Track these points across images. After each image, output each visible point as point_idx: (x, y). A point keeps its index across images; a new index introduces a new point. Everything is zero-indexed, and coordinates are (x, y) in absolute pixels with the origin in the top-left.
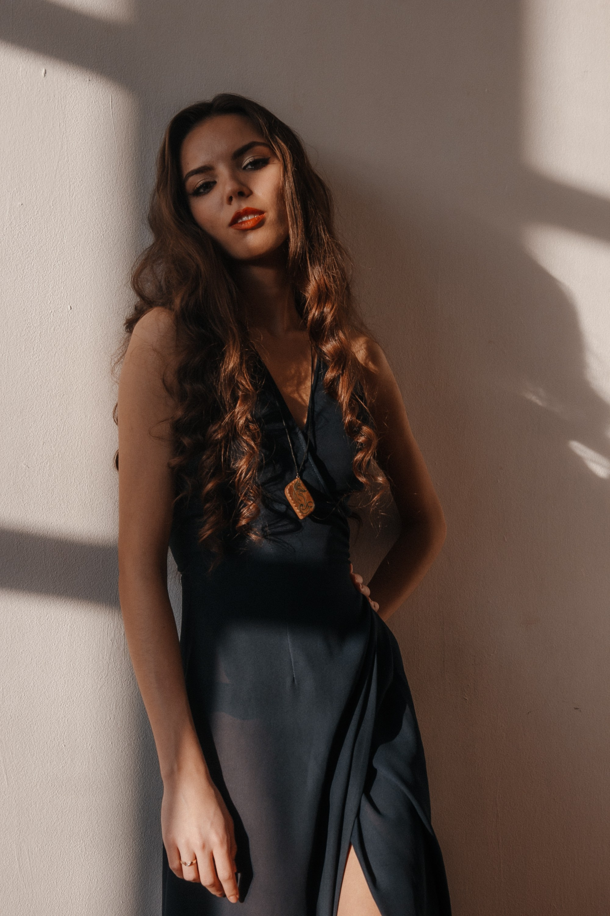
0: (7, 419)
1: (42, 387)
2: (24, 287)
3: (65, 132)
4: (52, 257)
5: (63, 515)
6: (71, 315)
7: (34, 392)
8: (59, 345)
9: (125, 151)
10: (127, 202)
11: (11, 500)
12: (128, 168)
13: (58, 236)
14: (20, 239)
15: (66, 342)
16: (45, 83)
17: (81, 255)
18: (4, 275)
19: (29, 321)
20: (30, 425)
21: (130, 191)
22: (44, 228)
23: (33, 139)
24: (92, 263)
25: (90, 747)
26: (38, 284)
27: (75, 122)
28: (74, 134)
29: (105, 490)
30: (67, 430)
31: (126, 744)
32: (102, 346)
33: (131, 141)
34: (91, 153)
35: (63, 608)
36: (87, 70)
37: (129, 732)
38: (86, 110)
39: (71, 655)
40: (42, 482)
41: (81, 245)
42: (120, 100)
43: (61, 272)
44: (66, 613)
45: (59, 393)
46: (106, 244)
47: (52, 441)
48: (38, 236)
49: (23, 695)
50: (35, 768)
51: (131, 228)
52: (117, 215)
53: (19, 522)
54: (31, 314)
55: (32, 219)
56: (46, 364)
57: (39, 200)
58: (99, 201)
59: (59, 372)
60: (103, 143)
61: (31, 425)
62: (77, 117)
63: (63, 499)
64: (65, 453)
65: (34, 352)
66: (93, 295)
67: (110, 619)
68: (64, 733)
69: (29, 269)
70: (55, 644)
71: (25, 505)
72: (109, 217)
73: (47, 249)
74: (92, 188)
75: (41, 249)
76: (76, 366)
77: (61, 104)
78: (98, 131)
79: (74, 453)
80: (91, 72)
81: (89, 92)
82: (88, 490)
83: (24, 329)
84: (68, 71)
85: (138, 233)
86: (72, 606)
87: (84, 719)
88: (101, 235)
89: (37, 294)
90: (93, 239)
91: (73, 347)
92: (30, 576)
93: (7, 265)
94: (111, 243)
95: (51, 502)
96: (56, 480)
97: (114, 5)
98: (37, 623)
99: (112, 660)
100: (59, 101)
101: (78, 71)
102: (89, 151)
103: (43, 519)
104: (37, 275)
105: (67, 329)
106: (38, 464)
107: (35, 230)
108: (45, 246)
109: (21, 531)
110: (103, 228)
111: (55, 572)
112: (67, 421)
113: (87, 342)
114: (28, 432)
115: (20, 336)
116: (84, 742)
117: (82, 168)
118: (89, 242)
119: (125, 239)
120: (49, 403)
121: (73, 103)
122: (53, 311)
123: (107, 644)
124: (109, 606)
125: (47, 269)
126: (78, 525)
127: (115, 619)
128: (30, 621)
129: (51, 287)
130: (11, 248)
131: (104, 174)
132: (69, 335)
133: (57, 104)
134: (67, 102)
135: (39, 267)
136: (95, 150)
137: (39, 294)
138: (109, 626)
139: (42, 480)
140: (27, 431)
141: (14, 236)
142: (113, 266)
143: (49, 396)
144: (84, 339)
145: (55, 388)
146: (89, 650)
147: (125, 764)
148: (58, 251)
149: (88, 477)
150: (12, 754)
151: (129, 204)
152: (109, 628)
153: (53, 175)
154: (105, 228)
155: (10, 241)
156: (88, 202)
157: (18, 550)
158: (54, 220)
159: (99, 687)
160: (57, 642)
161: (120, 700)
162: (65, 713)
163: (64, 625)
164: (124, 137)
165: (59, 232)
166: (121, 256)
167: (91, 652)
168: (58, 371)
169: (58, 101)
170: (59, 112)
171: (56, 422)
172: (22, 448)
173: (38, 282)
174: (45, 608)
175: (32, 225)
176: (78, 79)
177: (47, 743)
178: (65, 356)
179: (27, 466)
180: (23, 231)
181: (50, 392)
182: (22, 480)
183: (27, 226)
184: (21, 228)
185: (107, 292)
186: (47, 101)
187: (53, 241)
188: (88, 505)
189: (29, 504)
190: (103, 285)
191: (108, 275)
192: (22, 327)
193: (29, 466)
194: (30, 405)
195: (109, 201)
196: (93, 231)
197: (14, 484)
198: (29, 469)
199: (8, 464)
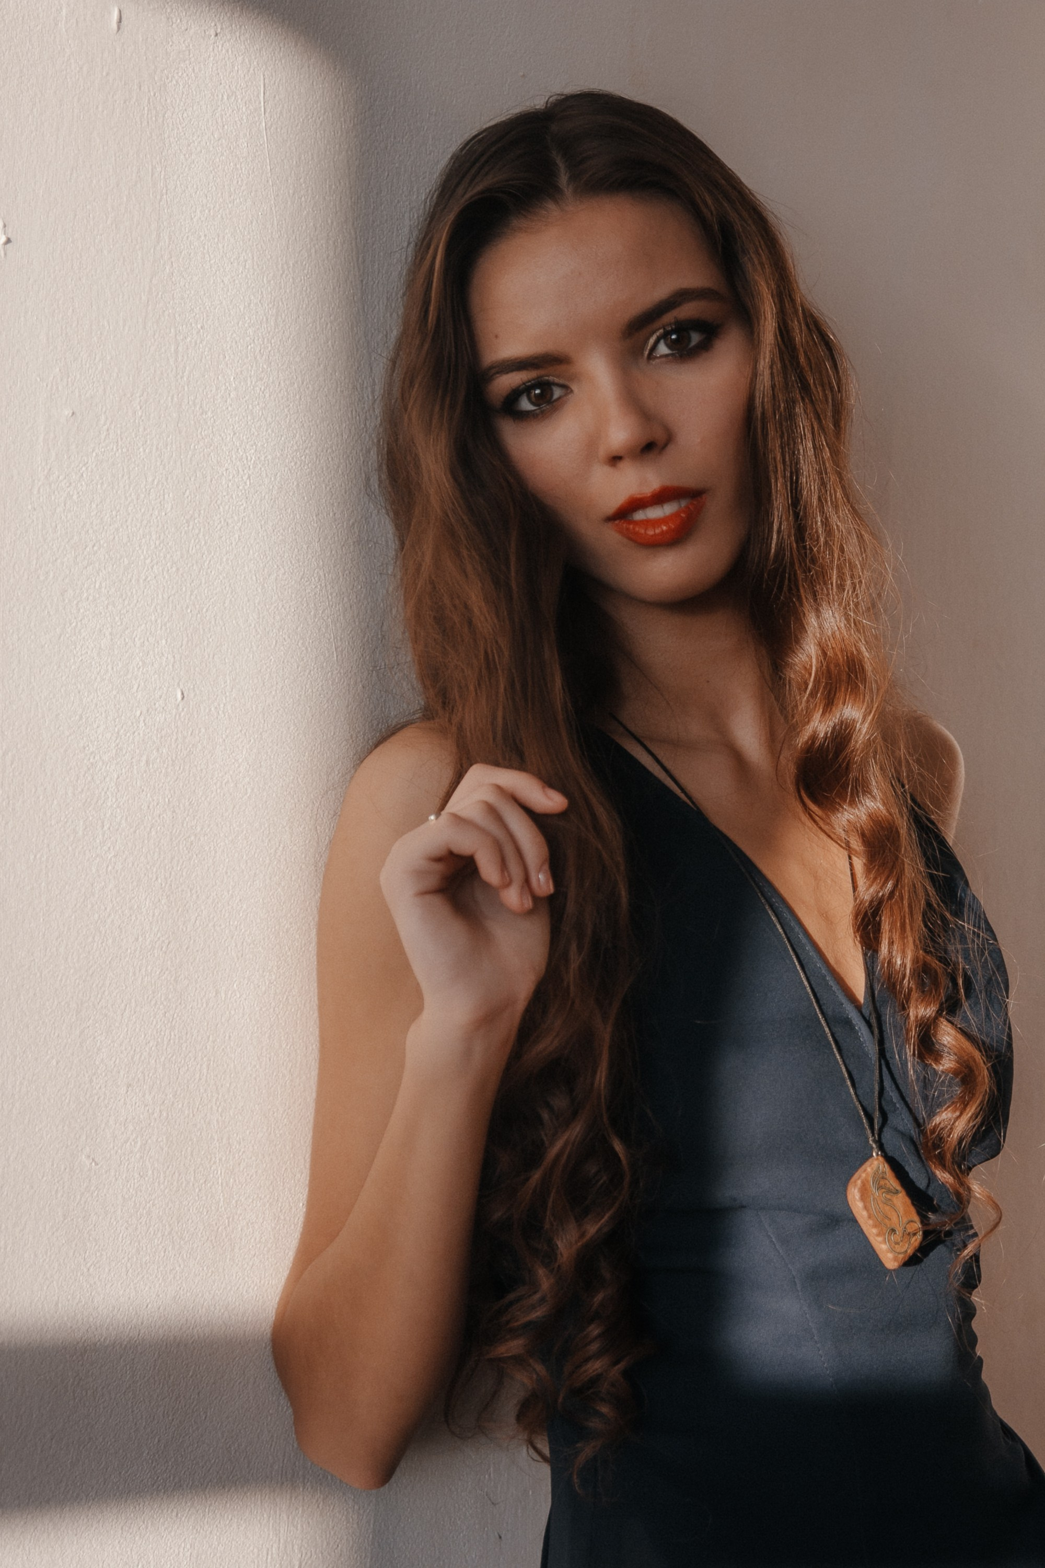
0: (47, 1037)
1: (123, 930)
2: (79, 654)
3: (164, 191)
4: (140, 557)
5: (172, 1276)
6: (182, 714)
7: (105, 950)
8: (158, 804)
9: (293, 231)
10: (299, 379)
11: (59, 1264)
12: (299, 279)
13: (152, 496)
14: (69, 516)
15: (172, 792)
16: (118, 50)
17: (203, 543)
18: (35, 625)
19: (91, 750)
20: (98, 1044)
22: (123, 476)
23: (94, 218)
24: (227, 560)
26: (112, 640)
27: (186, 160)
28: (183, 195)
29: (258, 1185)
30: (177, 1041)
32: (249, 790)
34: (220, 246)
38: (210, 123)
40: (126, 1196)
41: (202, 512)
42: (281, 87)
43: (160, 596)
44: (180, 1546)
45: (159, 938)
47: (146, 1078)
48: (108, 501)
51: (307, 451)
52: (277, 418)
53: (78, 1320)
54: (95, 726)
55: (94, 454)
56: (130, 865)
57: (111, 397)
58: (240, 383)
59: (159, 881)
61: (101, 1042)
62: (189, 145)
63: (170, 1233)
64: (173, 1103)
65: (103, 835)
66: (229, 650)
67: (271, 1533)
69: (91, 598)
71: (89, 1270)
72: (261, 426)
74: (225, 346)
75: (117, 537)
76: (195, 856)
77: (155, 108)
78: (235, 182)
79: (194, 1099)
80: (219, 10)
81: (214, 69)
82: (223, 1195)
83: (82, 775)
84: (169, 10)
88: (245, 478)
89: (110, 667)
90: (228, 494)
91: (187, 804)
92: (102, 1466)
94: (267, 497)
95: (144, 1249)
96: (156, 1184)
100: (151, 100)
101: (192, 7)
102: (216, 240)
103: (129, 1298)
104: (108, 614)
105: (174, 756)
106: (115, 1148)
107: (102, 484)
108: (125, 527)
109: (81, 1345)
111: (156, 1440)
112: (178, 1016)
114: (94, 1064)
115: (74, 794)
117: (202, 293)
118: (219, 502)
119: (295, 484)
120: (137, 972)
121: (182, 104)
122: (145, 712)
125: (129, 594)
127: (282, 1532)
129: (138, 643)
131: (249, 304)
132: (180, 772)
133: (146, 108)
134: (169, 101)
135: (113, 590)
136: (229, 235)
137: (113, 668)
138: (270, 1553)
139: (125, 1190)
140: (92, 1062)
141: (55, 509)
142: (270, 563)
143: (138, 952)
144: (212, 778)
145: (151, 929)
148: (154, 538)
149: (224, 1159)
151: (303, 383)
152: (269, 1557)
153: (140, 319)
155: (47, 525)
156: (217, 390)
157: (75, 1399)
158: (144, 451)
165: (156, 481)
166: (286, 531)
168: (157, 878)
169: (149, 100)
170: (151, 133)
171: (155, 1021)
172: (81, 1113)
173: (111, 634)
174: (135, 1546)
175: (95, 470)
176: (192, 31)
178: (171, 832)
179: (93, 1160)
180: (76, 493)
181: (140, 939)
182: (82, 1202)
183: (85, 476)
184: (70, 484)
185: (259, 636)
186: (125, 102)
187: (143, 511)
188: (224, 1234)
189: (98, 1265)
190: (251, 618)
191: (260, 591)
192: (77, 769)
193: (96, 1160)
194: (97, 986)
195: (261, 379)
196: (226, 470)
197: (64, 1219)
198: (97, 1167)
199: (50, 1164)
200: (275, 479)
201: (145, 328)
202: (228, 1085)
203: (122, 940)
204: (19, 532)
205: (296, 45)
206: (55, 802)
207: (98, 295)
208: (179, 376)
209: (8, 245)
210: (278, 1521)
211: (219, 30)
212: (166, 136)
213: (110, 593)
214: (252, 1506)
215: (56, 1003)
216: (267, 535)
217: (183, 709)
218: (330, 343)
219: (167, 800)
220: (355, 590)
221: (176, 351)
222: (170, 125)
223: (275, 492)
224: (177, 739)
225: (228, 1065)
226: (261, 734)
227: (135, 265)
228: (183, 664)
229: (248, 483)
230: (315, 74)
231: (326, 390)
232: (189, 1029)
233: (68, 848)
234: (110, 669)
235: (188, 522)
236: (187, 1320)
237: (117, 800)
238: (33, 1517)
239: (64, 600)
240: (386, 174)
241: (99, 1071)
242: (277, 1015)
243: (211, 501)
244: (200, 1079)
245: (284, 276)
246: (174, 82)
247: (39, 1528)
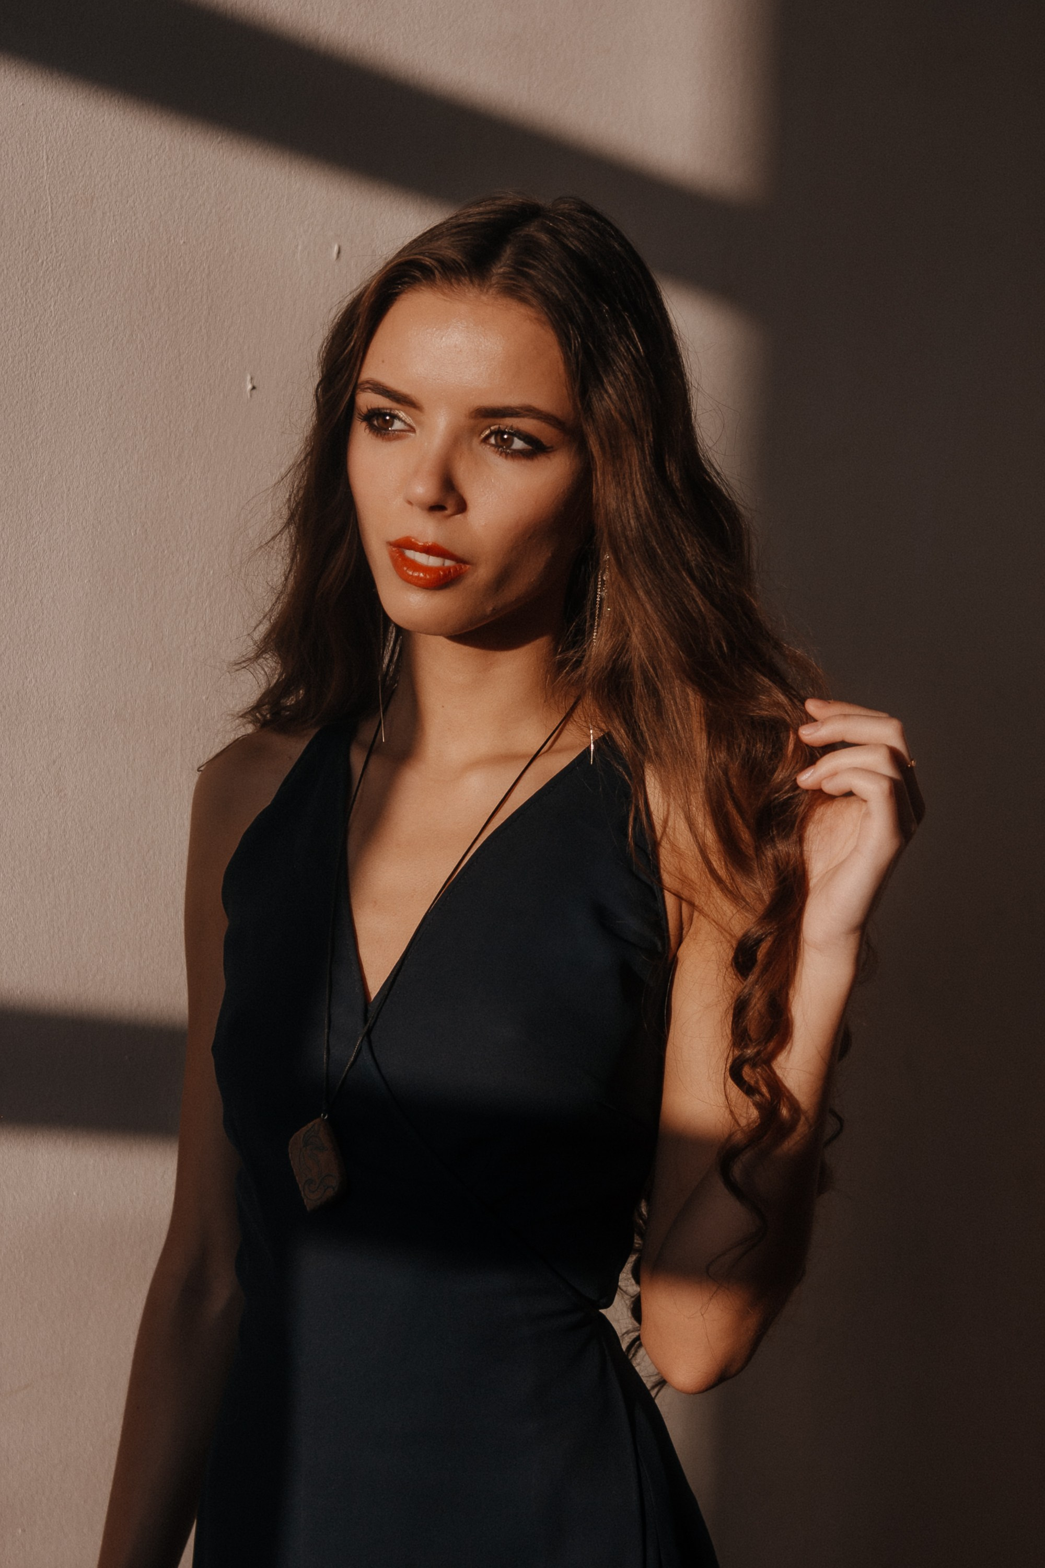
209: (254, 391)
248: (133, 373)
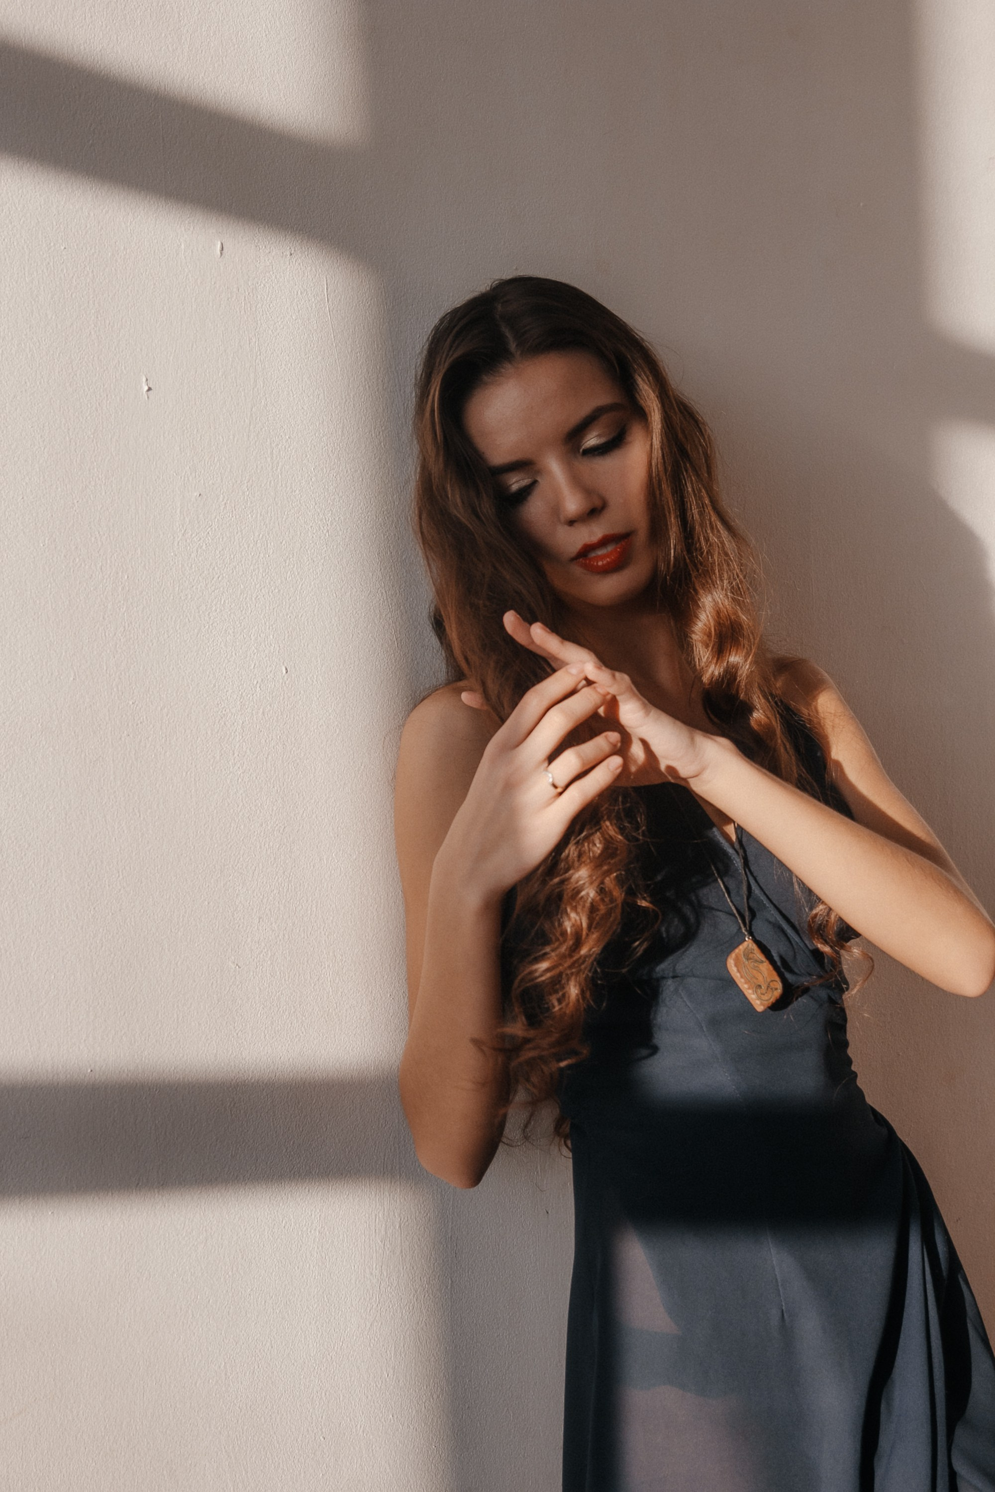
0: (201, 887)
1: (251, 820)
2: (212, 645)
3: (259, 353)
4: (252, 583)
5: (297, 1040)
6: (287, 682)
7: (239, 832)
8: (272, 740)
9: (352, 375)
11: (216, 1030)
12: (358, 405)
13: (259, 545)
14: (200, 559)
15: (282, 732)
16: (222, 268)
17: (297, 573)
18: (180, 628)
20: (237, 891)
21: (363, 446)
22: (237, 533)
23: (209, 373)
24: (314, 584)
25: (361, 1430)
26: (234, 636)
27: (273, 333)
28: (272, 355)
29: (357, 982)
30: (293, 890)
31: (414, 1412)
32: (338, 730)
33: (360, 356)
34: (300, 386)
35: (306, 1202)
36: (286, 236)
37: (417, 1391)
38: (289, 310)
39: (324, 1281)
40: (262, 988)
41: (295, 554)
42: (339, 285)
43: (267, 608)
44: (311, 1211)
45: (277, 825)
46: (333, 546)
47: (273, 913)
48: (227, 549)
49: (256, 1367)
50: (282, 1488)
51: (369, 514)
52: (346, 493)
53: (231, 1066)
54: (225, 691)
56: (254, 778)
57: (227, 483)
58: (319, 472)
59: (276, 788)
60: (318, 366)
61: (239, 890)
62: (275, 324)
63: (294, 1012)
64: (292, 930)
65: (234, 760)
66: (319, 642)
67: (378, 1205)
68: (322, 1417)
69: (218, 610)
70: (298, 1268)
71: (237, 1034)
72: (335, 499)
73: (243, 571)
74: (306, 449)
76: (300, 772)
77: (249, 302)
78: (309, 346)
79: (307, 927)
80: (293, 239)
81: (291, 276)
82: (332, 989)
83: (217, 721)
84: (256, 241)
85: (380, 519)
86: (320, 1194)
87: (350, 1385)
88: (325, 532)
89: (234, 654)
90: (313, 542)
91: (293, 739)
92: (254, 1158)
93: (184, 609)
94: (341, 543)
95: (277, 1022)
96: (283, 981)
97: (321, 113)
98: (269, 1237)
99: (385, 1275)
100: (247, 297)
101: (273, 239)
102: (297, 382)
103: (268, 1053)
104: (231, 620)
105: (282, 709)
106: (253, 957)
107: (223, 538)
108: (240, 565)
109: (234, 1081)
110: (327, 519)
111: (292, 1143)
112: (293, 873)
113: (315, 727)
114: (235, 904)
115: (212, 734)
116: (352, 1425)
117: (289, 416)
118: (307, 547)
119: (361, 534)
120: (263, 846)
121: (269, 299)
122: (260, 681)
123: (376, 1249)
124: (375, 1182)
125: (245, 607)
126: (320, 1052)
127: (385, 1203)
128: (258, 1236)
129: (253, 638)
130: (188, 577)
131: (323, 422)
132: (287, 719)
133: (243, 303)
134: (259, 297)
135: (234, 605)
136: (306, 379)
137: (236, 654)
138: (377, 1217)
140: (233, 903)
141: (190, 555)
142: (346, 585)
143: (262, 833)
144: (310, 723)
145: (271, 819)
146: (350, 1265)
147: (414, 1446)
148: (261, 571)
149: (331, 965)
150: (247, 1472)
151: (364, 470)
152: (377, 1220)
153: (245, 434)
154: (330, 519)
155: (185, 565)
156: (302, 477)
157: (232, 1116)
158: (252, 516)
159: (368, 1325)
160: (301, 1263)
161: (400, 1340)
162: (321, 1381)
163: (311, 1232)
164: (350, 350)
165: (261, 536)
166: (356, 565)
167: (353, 1268)
168: (274, 787)
169: (245, 297)
170: (247, 318)
171: (277, 878)
172: (227, 935)
173: (233, 632)
175: (217, 529)
176: (274, 253)
177: (297, 1440)
178: (283, 758)
179: (237, 965)
180: (204, 544)
181: (264, 826)
182: (231, 991)
183: (210, 533)
184: (200, 539)
185: (340, 632)
186: (228, 300)
187: (252, 554)
188: (334, 1014)
189: (244, 1031)
190: (333, 620)
191: (339, 603)
192: (213, 717)
193: (239, 964)
194: (234, 855)
195: (334, 469)
196: (311, 527)
197: (219, 1002)
198: (240, 969)
199: (207, 966)
200: (347, 532)
201: (249, 440)
202: (332, 918)
203: (251, 826)
204: (165, 570)
205: (349, 258)
206: (199, 739)
207: (214, 420)
208: (274, 469)
209: (150, 392)
210: (382, 1197)
211: (293, 252)
212: (258, 319)
213: (232, 606)
214: (363, 1187)
215: (206, 865)
216: (343, 567)
217: (287, 679)
218: (382, 444)
219: (278, 737)
220: (408, 600)
221: (272, 453)
222: (261, 312)
223: (347, 540)
224: (284, 698)
225: (331, 906)
226: (345, 694)
227: (240, 400)
228: (286, 650)
229: (327, 535)
230: (363, 275)
231: (381, 474)
232: (301, 882)
233: (209, 768)
234: (234, 655)
235: (285, 561)
236: (309, 1068)
237: (243, 737)
238: (206, 1189)
239: (199, 612)
240: (418, 336)
241: (239, 909)
242: (365, 874)
243: (301, 547)
244: (311, 915)
245: (347, 403)
246: (262, 285)
247: (211, 1195)
248: (26, 383)
